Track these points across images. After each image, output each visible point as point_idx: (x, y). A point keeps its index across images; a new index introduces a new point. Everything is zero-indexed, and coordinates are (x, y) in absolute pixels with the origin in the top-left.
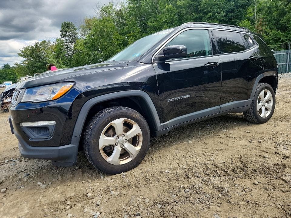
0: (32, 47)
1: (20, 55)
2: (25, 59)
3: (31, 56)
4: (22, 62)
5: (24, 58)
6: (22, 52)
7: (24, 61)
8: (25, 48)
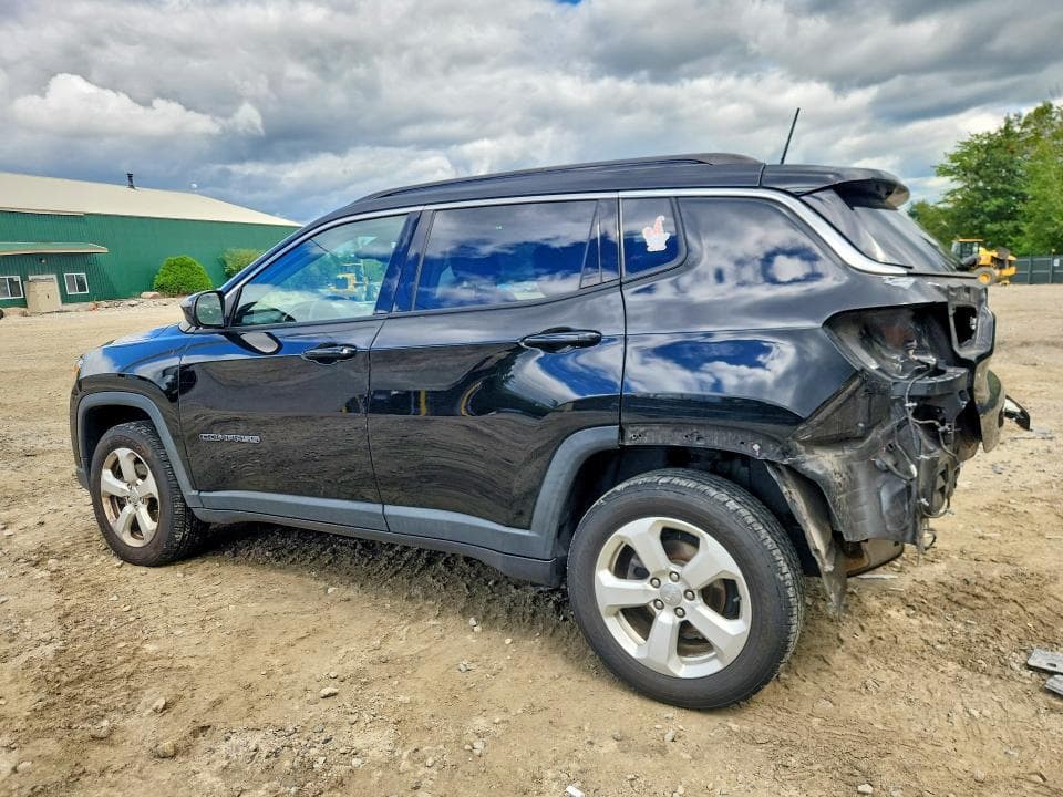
0: (990, 136)
1: (943, 171)
2: (958, 185)
3: (977, 173)
4: (941, 199)
5: (953, 180)
6: (954, 158)
7: (952, 193)
8: (965, 143)
